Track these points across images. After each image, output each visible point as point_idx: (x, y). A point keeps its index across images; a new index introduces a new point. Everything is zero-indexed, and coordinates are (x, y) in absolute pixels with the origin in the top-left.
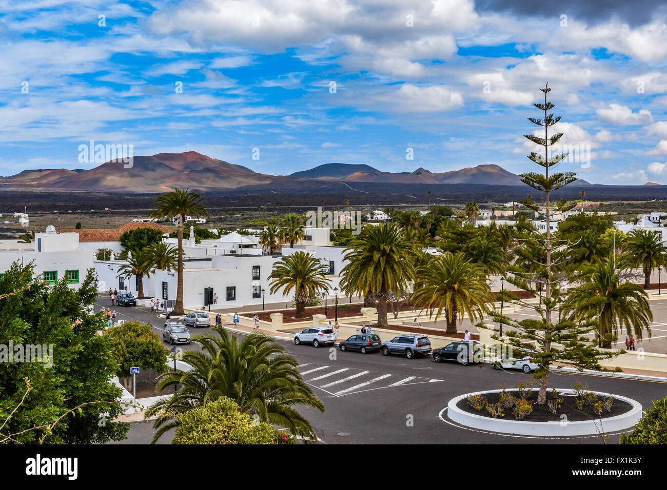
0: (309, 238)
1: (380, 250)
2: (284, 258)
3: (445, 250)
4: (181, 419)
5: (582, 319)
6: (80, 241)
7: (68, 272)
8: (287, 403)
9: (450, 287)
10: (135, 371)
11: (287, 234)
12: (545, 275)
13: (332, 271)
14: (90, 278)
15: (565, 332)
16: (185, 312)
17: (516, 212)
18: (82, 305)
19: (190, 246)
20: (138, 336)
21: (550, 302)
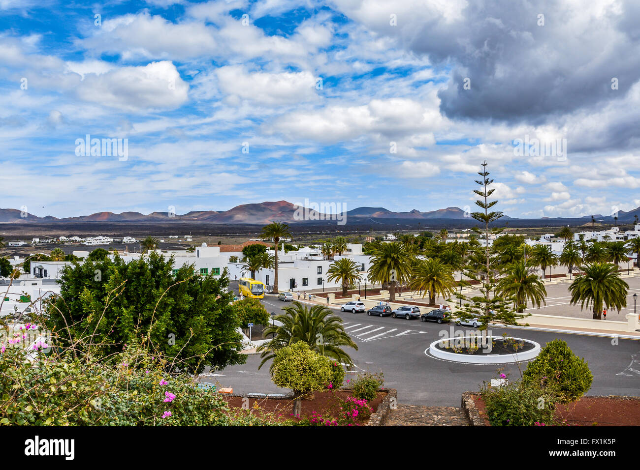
0: (350, 250)
1: (391, 257)
2: (336, 262)
3: (429, 257)
4: (276, 353)
5: (507, 296)
6: (220, 252)
7: (214, 269)
8: (337, 345)
9: (431, 278)
10: (251, 325)
11: (337, 248)
12: (486, 271)
13: (363, 269)
14: (225, 273)
15: (497, 304)
16: (279, 292)
17: (469, 235)
18: (220, 288)
19: (282, 255)
20: (252, 306)
21: (489, 287)
